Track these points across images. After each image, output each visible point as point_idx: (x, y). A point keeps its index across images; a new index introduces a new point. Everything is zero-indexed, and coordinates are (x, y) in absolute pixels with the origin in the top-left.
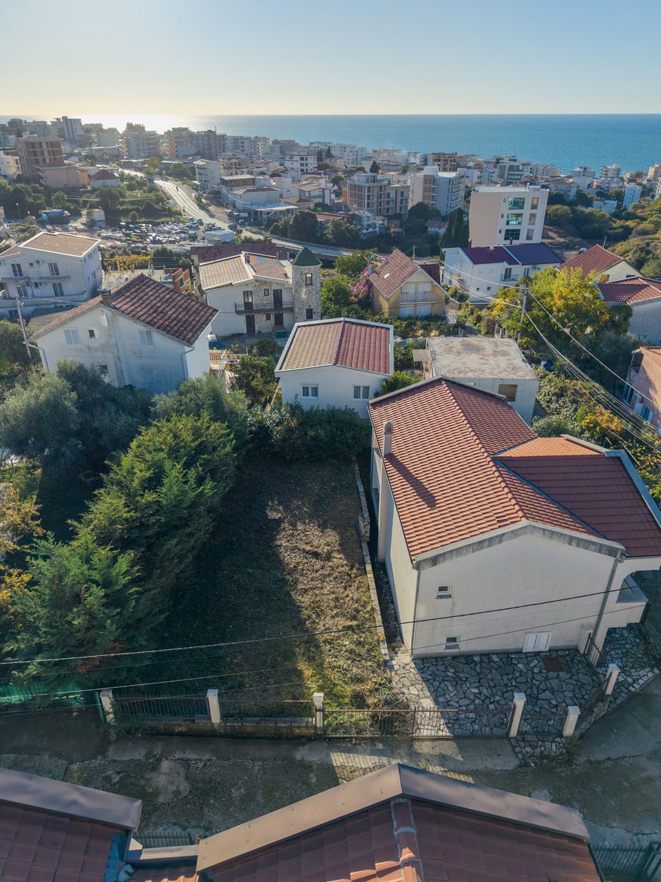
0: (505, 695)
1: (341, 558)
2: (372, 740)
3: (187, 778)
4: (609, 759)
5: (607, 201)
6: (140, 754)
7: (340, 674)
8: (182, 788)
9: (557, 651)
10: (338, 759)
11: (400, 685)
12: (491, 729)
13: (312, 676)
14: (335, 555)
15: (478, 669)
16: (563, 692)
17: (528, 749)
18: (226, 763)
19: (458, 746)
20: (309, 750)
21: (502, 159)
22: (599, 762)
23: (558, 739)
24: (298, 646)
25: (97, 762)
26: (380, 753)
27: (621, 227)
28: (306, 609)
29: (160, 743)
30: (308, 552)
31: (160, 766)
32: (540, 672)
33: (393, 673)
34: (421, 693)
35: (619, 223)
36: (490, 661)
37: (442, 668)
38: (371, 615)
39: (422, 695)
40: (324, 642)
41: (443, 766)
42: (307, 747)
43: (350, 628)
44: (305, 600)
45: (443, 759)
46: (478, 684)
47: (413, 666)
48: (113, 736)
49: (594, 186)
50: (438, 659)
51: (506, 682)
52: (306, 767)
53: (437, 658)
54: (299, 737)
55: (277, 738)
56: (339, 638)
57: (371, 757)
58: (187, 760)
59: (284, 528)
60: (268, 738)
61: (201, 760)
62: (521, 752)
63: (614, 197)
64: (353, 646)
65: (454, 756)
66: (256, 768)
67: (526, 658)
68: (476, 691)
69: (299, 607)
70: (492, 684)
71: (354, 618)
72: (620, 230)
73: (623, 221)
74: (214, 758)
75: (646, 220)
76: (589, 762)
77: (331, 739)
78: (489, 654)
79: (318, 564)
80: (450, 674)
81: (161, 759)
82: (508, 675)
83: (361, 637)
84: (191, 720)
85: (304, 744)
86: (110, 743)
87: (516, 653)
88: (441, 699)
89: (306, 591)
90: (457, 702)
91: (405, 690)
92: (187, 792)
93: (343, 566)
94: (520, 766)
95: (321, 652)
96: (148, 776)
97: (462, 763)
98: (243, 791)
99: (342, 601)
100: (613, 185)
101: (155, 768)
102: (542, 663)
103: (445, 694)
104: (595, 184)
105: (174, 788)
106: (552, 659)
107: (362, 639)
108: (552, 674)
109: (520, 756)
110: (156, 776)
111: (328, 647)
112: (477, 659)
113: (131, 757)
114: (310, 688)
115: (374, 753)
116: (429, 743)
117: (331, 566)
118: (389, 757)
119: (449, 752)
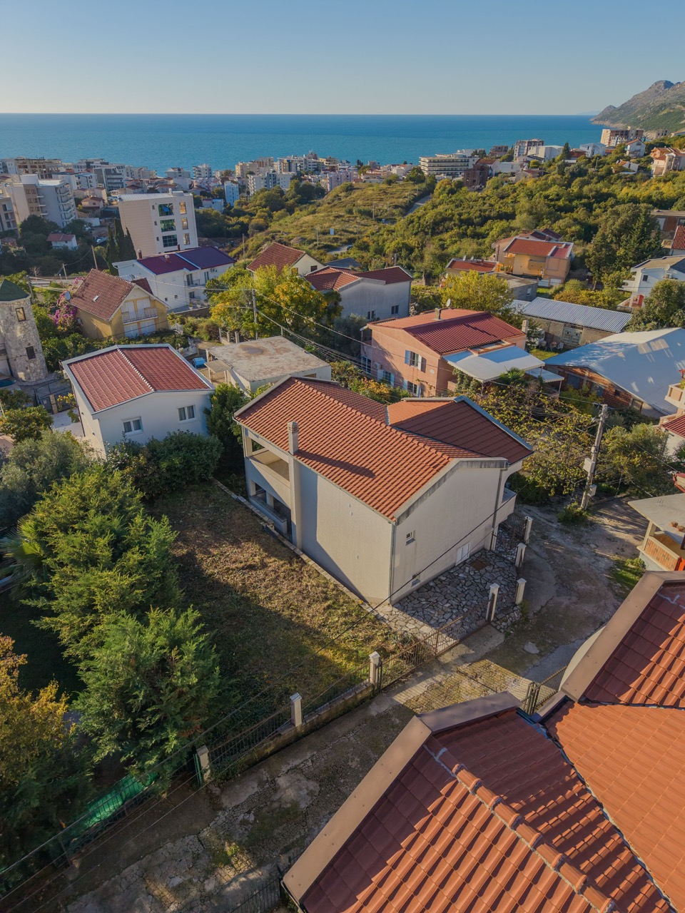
0: (467, 598)
1: (275, 561)
2: (412, 672)
3: (308, 779)
4: (542, 607)
5: (214, 200)
6: (253, 788)
7: (352, 643)
8: (312, 788)
9: (474, 555)
10: (401, 698)
11: (399, 628)
12: (476, 624)
13: (334, 655)
14: (267, 560)
15: (438, 591)
16: (496, 579)
17: (504, 624)
18: (327, 750)
19: (466, 645)
20: (378, 704)
21: (93, 163)
22: (540, 611)
23: (515, 608)
24: (303, 641)
25: (221, 817)
26: (424, 678)
27: (237, 224)
28: (283, 611)
29: (262, 770)
30: (243, 568)
31: (278, 785)
32: (475, 573)
33: (387, 622)
34: (416, 625)
35: (234, 220)
36: (441, 582)
37: (416, 601)
38: (337, 591)
39: (418, 626)
40: (319, 627)
41: (466, 662)
42: (374, 703)
43: (329, 607)
44: (276, 604)
45: (463, 658)
46: (446, 601)
47: (397, 610)
48: (217, 791)
49: (195, 187)
50: (409, 597)
51: (461, 590)
52: (385, 717)
53: (407, 597)
54: (363, 701)
55: (348, 711)
56: (327, 619)
57: (421, 684)
58: (296, 767)
59: (202, 559)
60: (341, 716)
61: (307, 760)
62: (501, 628)
63: (216, 196)
64: (342, 619)
65: (467, 652)
66: (352, 739)
67: (460, 568)
68: (448, 605)
69: (276, 612)
70: (455, 596)
71: (326, 599)
72: (238, 227)
73: (236, 218)
74: (315, 753)
75: (255, 215)
76: (534, 614)
77: (385, 689)
78: (437, 578)
79: (261, 574)
80: (424, 603)
81: (274, 779)
82: (458, 585)
83: (343, 610)
84: (277, 736)
85: (370, 703)
86: (218, 797)
87: (452, 569)
88: (432, 622)
89: (270, 598)
90: (444, 618)
91: (406, 629)
92: (318, 787)
93: (282, 566)
94: (506, 637)
95: (325, 635)
96: (276, 797)
97: (476, 654)
98: (357, 759)
99: (305, 592)
100: (212, 184)
101: (276, 789)
102: (471, 567)
103: (432, 618)
104: (195, 184)
105: (306, 791)
106: (474, 562)
107: (346, 611)
108: (482, 571)
109: (502, 631)
110: (283, 793)
111: (326, 630)
112: (432, 584)
113: (248, 795)
114: (340, 664)
115: (420, 680)
116: (448, 653)
117: (273, 571)
118: (431, 677)
119: (463, 652)
